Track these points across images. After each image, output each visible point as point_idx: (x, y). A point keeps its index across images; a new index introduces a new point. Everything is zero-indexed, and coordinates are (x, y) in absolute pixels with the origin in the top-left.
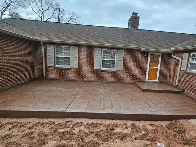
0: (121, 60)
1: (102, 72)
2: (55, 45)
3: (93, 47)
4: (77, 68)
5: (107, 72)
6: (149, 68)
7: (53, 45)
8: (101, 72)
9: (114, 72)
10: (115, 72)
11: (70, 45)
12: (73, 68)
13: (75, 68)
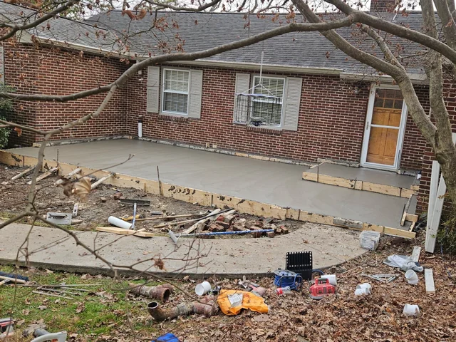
0: (294, 102)
1: (251, 131)
2: (162, 67)
3: (232, 71)
4: (198, 119)
5: (261, 132)
6: (372, 128)
7: (158, 68)
8: (248, 131)
9: (277, 133)
10: (278, 135)
11: (189, 67)
12: (193, 119)
13: (195, 119)
